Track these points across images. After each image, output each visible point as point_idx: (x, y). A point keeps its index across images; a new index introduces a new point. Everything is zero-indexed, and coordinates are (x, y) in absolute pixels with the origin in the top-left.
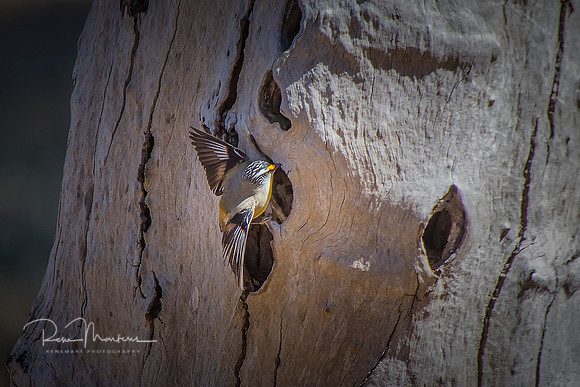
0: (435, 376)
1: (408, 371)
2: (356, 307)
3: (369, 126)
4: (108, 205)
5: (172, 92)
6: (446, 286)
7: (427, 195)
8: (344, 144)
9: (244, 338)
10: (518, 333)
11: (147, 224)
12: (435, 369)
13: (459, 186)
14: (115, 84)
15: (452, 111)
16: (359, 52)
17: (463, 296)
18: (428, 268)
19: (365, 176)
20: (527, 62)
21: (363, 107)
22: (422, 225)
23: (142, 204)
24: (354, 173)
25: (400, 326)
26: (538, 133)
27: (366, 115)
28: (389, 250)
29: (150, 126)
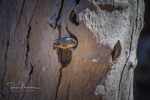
0: (111, 90)
1: (105, 88)
3: (99, 25)
4: (15, 45)
5: (37, 15)
6: (115, 66)
7: (112, 43)
8: (93, 29)
10: (128, 79)
11: (28, 50)
12: (111, 88)
13: (120, 40)
14: (17, 13)
15: (118, 21)
16: (97, 5)
17: (118, 69)
18: (112, 62)
19: (97, 38)
20: (133, 8)
22: (112, 50)
23: (27, 45)
24: (95, 37)
25: (103, 76)
26: (134, 27)
27: (98, 21)
28: (102, 57)
29: (30, 24)
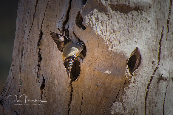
0: (132, 107)
1: (123, 106)
2: (106, 85)
3: (110, 29)
4: (28, 54)
5: (48, 18)
6: (135, 79)
7: (129, 50)
8: (103, 34)
9: (71, 95)
10: (158, 94)
11: (40, 60)
13: (139, 47)
14: (30, 16)
15: (137, 24)
16: (107, 5)
17: (140, 82)
18: (129, 73)
19: (109, 44)
20: (160, 8)
21: (109, 23)
22: (127, 60)
23: (39, 53)
24: (106, 43)
25: (120, 91)
26: (164, 31)
27: (109, 25)
28: (117, 68)
29: (41, 29)
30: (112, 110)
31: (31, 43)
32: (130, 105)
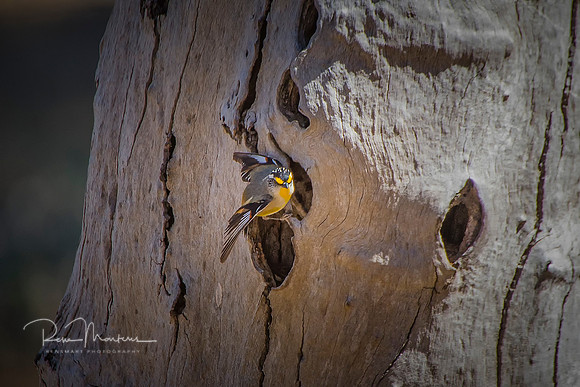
0: (456, 367)
1: (428, 363)
2: (376, 300)
3: (386, 123)
4: (132, 205)
5: (192, 93)
6: (464, 279)
7: (444, 190)
8: (362, 140)
9: (268, 332)
10: (536, 324)
11: (170, 223)
12: (455, 359)
13: (475, 180)
14: (137, 86)
15: (467, 107)
16: (375, 50)
17: (481, 288)
18: (446, 260)
19: (383, 172)
20: (540, 57)
21: (380, 104)
22: (440, 219)
23: (165, 203)
24: (372, 169)
25: (420, 318)
26: (552, 126)
27: (382, 111)
28: (407, 244)
29: (171, 127)
30: (395, 375)
31: (141, 170)
32: (450, 360)
